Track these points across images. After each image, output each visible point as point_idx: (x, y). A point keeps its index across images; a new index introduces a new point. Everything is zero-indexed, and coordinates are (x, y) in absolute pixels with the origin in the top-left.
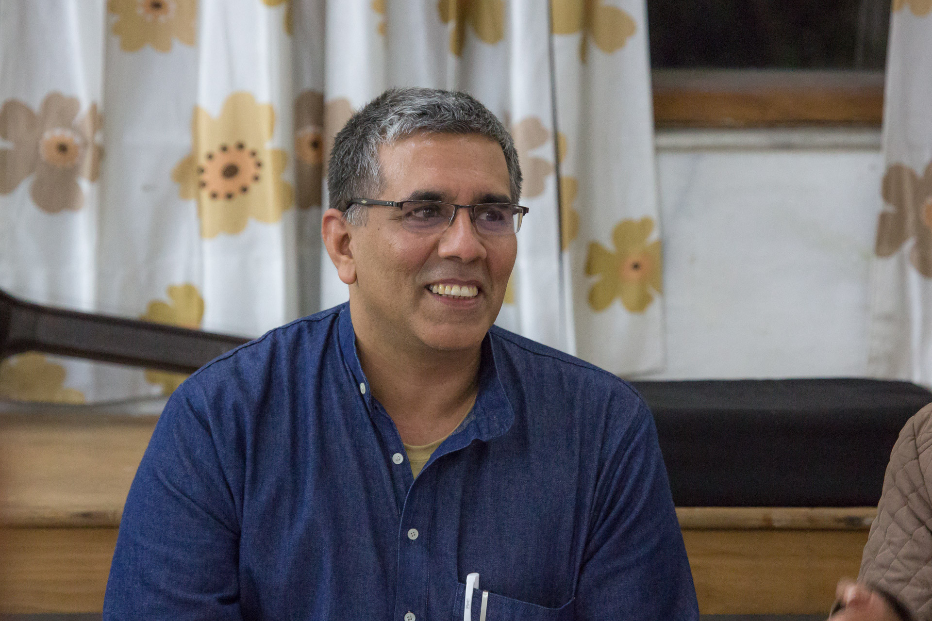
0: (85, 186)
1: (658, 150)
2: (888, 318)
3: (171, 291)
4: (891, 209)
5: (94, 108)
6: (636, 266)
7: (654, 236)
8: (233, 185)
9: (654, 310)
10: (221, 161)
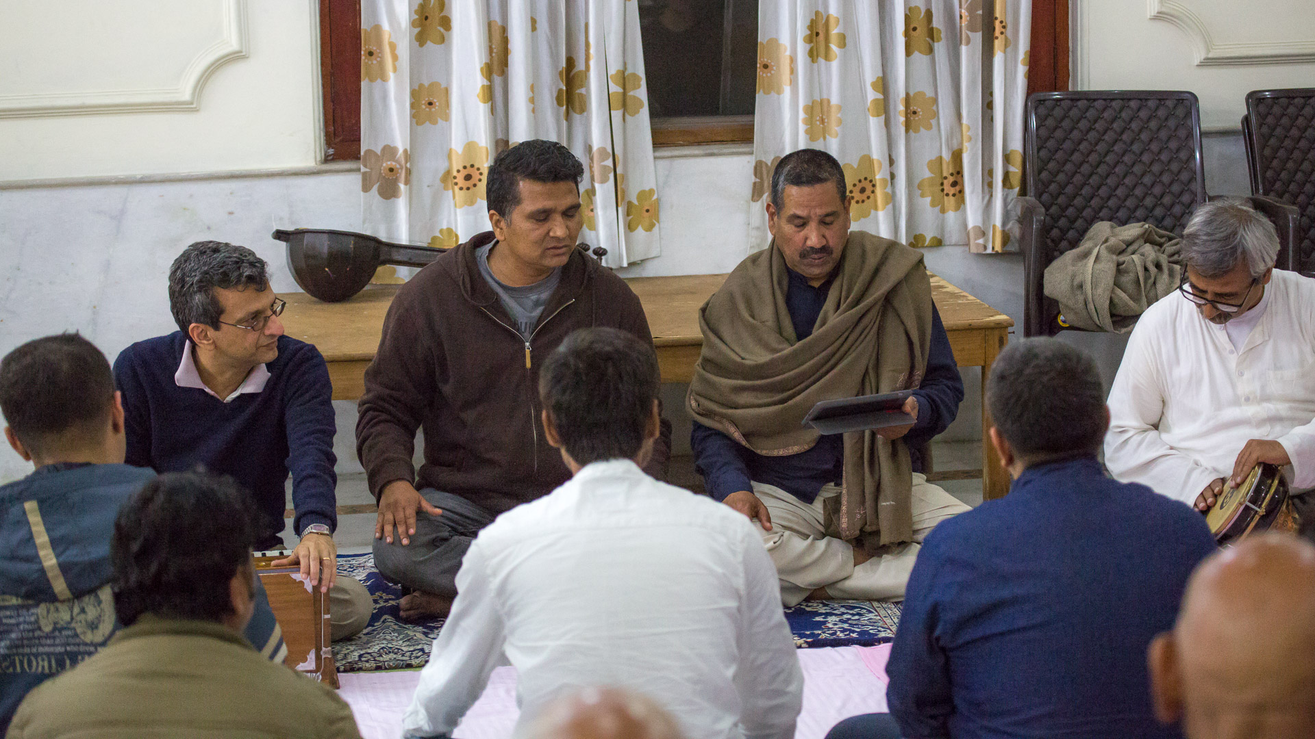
0: (402, 186)
1: (655, 158)
2: (758, 228)
3: (441, 231)
4: (758, 180)
5: (405, 151)
6: (648, 211)
7: (655, 197)
8: (469, 183)
9: (656, 229)
10: (464, 173)
